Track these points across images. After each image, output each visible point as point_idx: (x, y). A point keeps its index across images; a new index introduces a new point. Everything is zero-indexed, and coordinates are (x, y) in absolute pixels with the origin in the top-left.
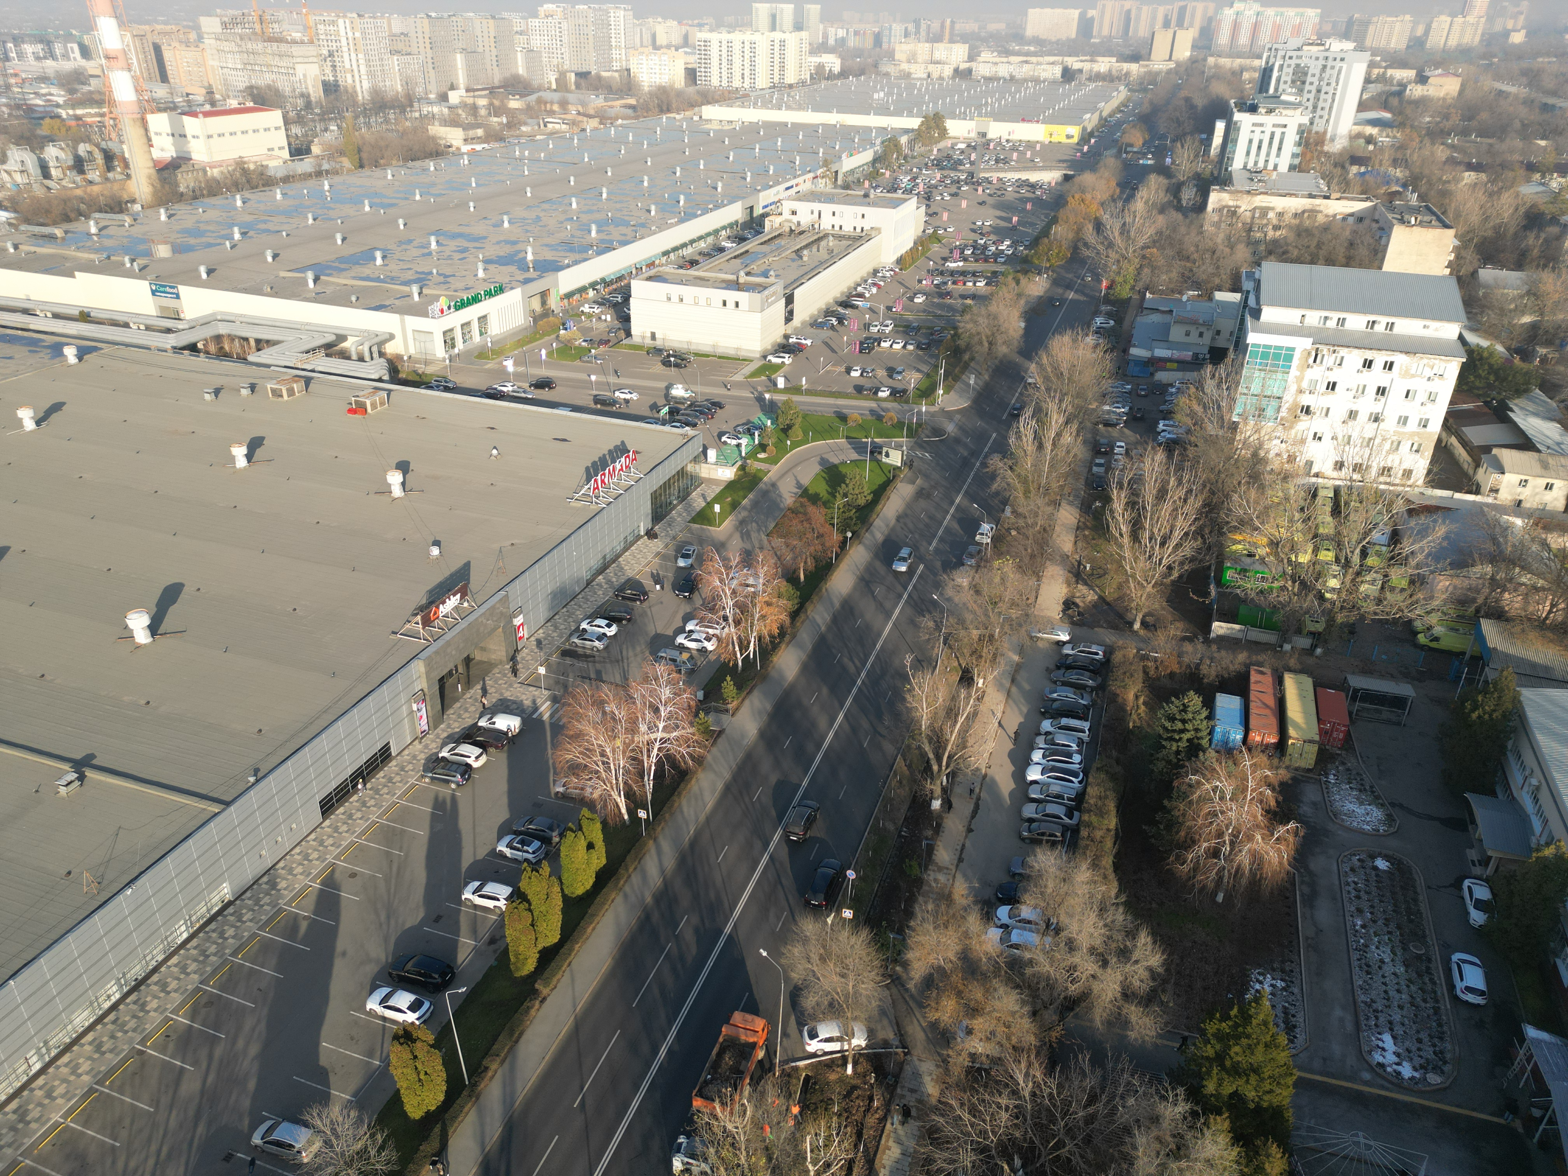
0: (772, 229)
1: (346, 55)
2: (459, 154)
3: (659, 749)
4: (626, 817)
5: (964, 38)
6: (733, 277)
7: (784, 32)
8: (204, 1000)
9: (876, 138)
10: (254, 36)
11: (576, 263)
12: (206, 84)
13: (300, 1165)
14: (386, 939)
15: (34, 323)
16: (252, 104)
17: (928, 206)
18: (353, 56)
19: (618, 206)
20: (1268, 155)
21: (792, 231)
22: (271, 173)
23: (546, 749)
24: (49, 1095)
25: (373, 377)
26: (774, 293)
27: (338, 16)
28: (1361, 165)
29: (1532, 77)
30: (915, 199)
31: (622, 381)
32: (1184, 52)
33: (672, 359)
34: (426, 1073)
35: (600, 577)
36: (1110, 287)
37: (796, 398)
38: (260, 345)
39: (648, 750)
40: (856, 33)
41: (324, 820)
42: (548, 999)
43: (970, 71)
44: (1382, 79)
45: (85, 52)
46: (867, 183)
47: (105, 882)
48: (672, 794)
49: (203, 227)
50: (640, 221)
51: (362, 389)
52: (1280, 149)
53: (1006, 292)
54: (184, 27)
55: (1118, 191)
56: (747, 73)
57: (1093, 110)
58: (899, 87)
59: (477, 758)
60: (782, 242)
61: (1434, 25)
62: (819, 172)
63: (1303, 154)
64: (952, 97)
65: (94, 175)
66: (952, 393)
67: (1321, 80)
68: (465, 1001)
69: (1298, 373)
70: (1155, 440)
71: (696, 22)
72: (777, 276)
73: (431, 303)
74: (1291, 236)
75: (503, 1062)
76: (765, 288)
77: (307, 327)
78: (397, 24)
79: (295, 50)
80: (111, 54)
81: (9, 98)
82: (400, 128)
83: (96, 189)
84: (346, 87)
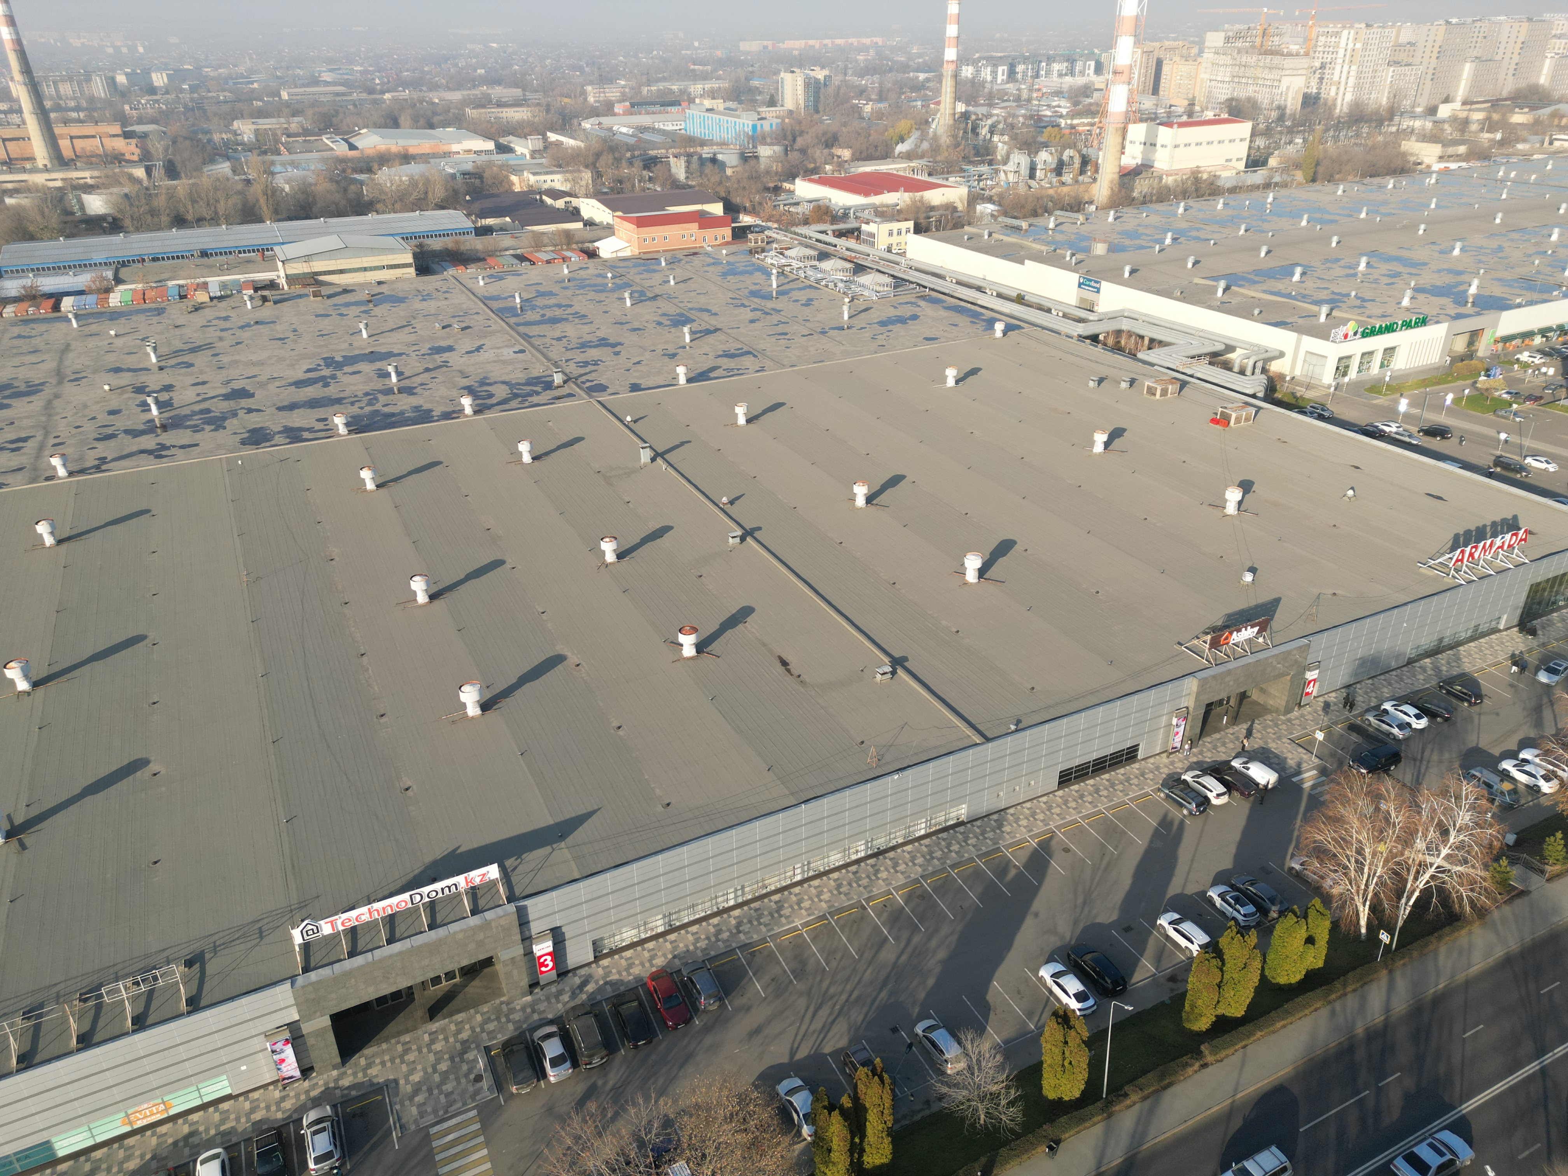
1: (1338, 68)
2: (1428, 172)
3: (1432, 877)
4: (1363, 930)
8: (918, 892)
10: (1253, 49)
11: (1531, 303)
12: (1191, 96)
13: (943, 1073)
14: (1076, 922)
15: (982, 299)
16: (1226, 116)
18: (1346, 68)
22: (1220, 183)
23: (1295, 818)
24: (799, 903)
25: (1247, 392)
27: (1345, 27)
31: (1541, 446)
34: (1070, 1063)
35: (1428, 660)
38: (1153, 343)
39: (1418, 872)
41: (1059, 789)
42: (1210, 1068)
45: (1099, 69)
47: (883, 761)
48: (1431, 933)
49: (1141, 230)
51: (1232, 401)
54: (1190, 42)
59: (1219, 795)
65: (1067, 178)
68: (1127, 1019)
73: (1337, 326)
75: (1144, 1099)
77: (1201, 334)
78: (1407, 33)
79: (1288, 63)
80: (1119, 70)
81: (1027, 109)
82: (1370, 143)
83: (1065, 189)
84: (1326, 100)
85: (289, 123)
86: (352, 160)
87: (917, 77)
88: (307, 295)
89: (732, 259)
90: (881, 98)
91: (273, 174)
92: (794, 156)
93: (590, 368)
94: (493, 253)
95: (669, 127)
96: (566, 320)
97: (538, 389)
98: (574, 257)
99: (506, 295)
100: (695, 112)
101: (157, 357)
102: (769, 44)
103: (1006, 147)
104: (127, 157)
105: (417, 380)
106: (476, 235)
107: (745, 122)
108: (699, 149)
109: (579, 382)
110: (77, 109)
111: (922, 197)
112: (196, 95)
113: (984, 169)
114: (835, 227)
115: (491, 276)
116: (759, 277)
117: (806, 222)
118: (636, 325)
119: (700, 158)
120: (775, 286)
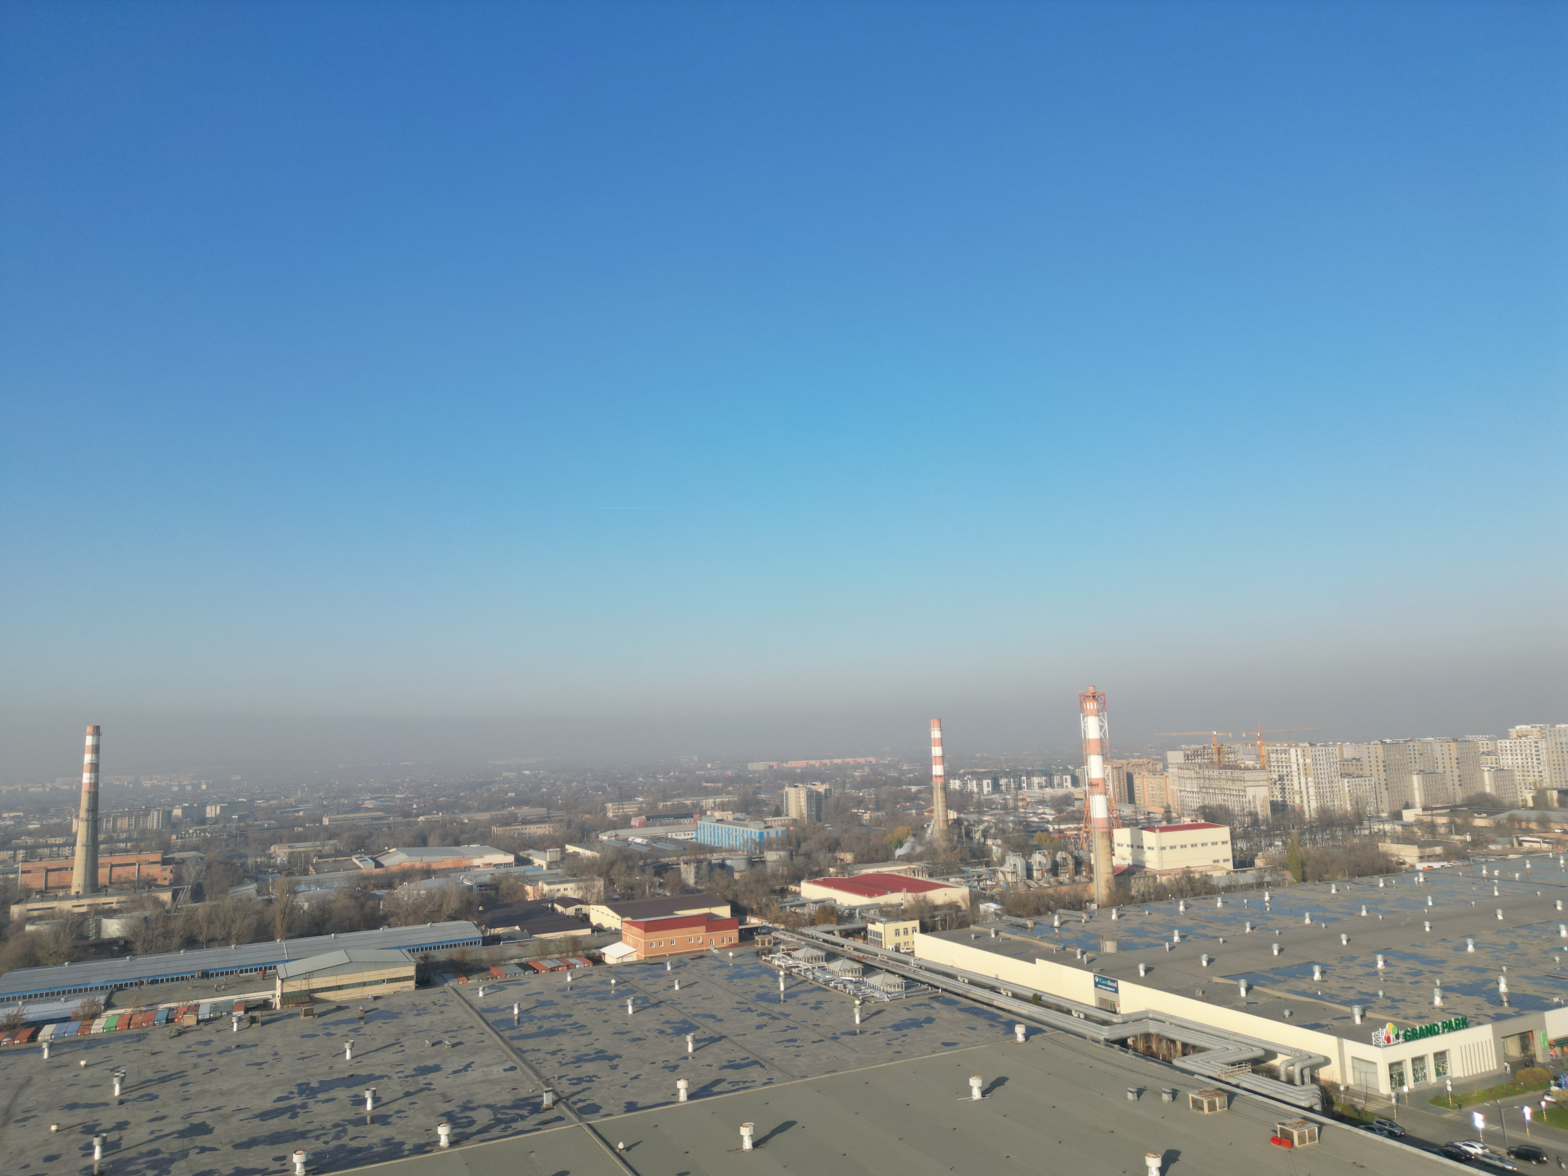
1: (1296, 780)
2: (1413, 871)
10: (1211, 765)
12: (1166, 805)
15: (1000, 1001)
16: (1203, 821)
18: (1303, 779)
22: (1214, 882)
25: (1303, 1104)
27: (1290, 746)
38: (1187, 1049)
45: (1075, 782)
49: (1147, 928)
51: (1288, 1115)
54: (1154, 760)
65: (1064, 878)
73: (1375, 1028)
77: (1235, 1038)
78: (1350, 751)
79: (1247, 775)
80: (1094, 782)
81: (1015, 816)
82: (1348, 845)
83: (1064, 889)
84: (1293, 807)
85: (323, 846)
86: (376, 877)
87: (911, 789)
88: (298, 1014)
89: (738, 961)
90: (878, 808)
91: (296, 893)
92: (799, 860)
93: (584, 1085)
94: (497, 963)
95: (682, 837)
96: (564, 1031)
97: (525, 1112)
98: (579, 964)
99: (504, 1006)
100: (706, 823)
101: (122, 1089)
102: (775, 764)
103: (1000, 850)
104: (159, 882)
105: (395, 1106)
106: (484, 945)
107: (752, 830)
108: (708, 856)
109: (570, 1102)
110: (125, 841)
111: (925, 897)
112: (242, 824)
113: (982, 870)
114: (842, 927)
115: (491, 987)
116: (766, 979)
117: (813, 922)
118: (637, 1034)
119: (710, 863)
120: (782, 988)
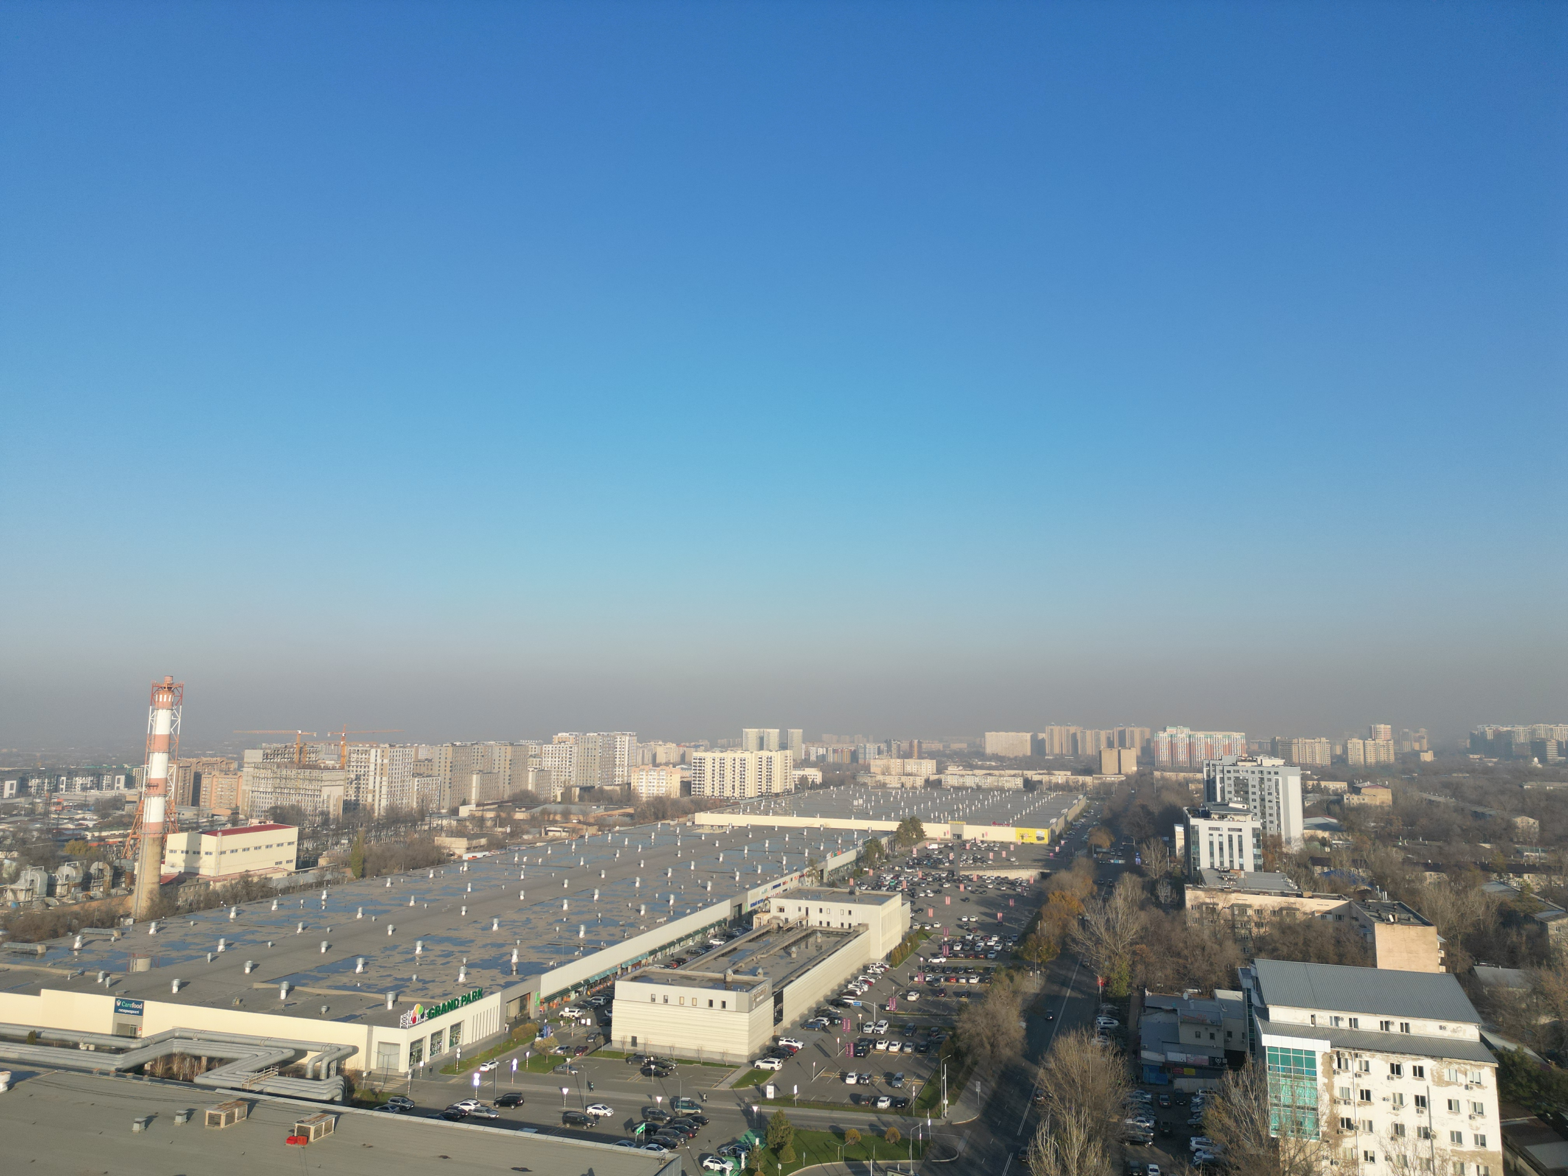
0: (761, 927)
1: (371, 779)
2: (460, 861)
5: (931, 755)
6: (719, 976)
7: (771, 751)
9: (858, 839)
10: (291, 764)
11: (561, 964)
12: (234, 806)
16: (272, 823)
17: (913, 903)
18: (378, 779)
19: (609, 906)
20: (1231, 855)
21: (780, 928)
22: (273, 885)
25: (325, 1098)
26: (762, 992)
27: (372, 747)
28: (1323, 866)
29: (1455, 790)
30: (899, 897)
31: (595, 1094)
32: (1131, 767)
33: (653, 1067)
36: (1106, 984)
37: (788, 1111)
38: (213, 1063)
40: (835, 751)
43: (939, 782)
44: (1317, 789)
45: (130, 782)
46: (852, 882)
49: (189, 940)
50: (629, 921)
51: (309, 1111)
52: (1241, 850)
53: (1001, 990)
54: (228, 758)
55: (1095, 888)
56: (737, 784)
57: (1059, 815)
58: (876, 795)
60: (771, 939)
61: (1349, 746)
62: (805, 871)
63: (1264, 855)
64: (926, 803)
65: (97, 891)
66: (958, 1103)
67: (1262, 790)
69: (1326, 1081)
70: (1191, 1161)
71: (693, 744)
72: (765, 974)
73: (404, 1011)
74: (1276, 934)
76: (753, 986)
77: (267, 1043)
78: (424, 752)
79: (326, 775)
80: (154, 783)
81: (43, 823)
82: (408, 840)
83: (94, 904)
84: (365, 806)
103: (14, 864)
